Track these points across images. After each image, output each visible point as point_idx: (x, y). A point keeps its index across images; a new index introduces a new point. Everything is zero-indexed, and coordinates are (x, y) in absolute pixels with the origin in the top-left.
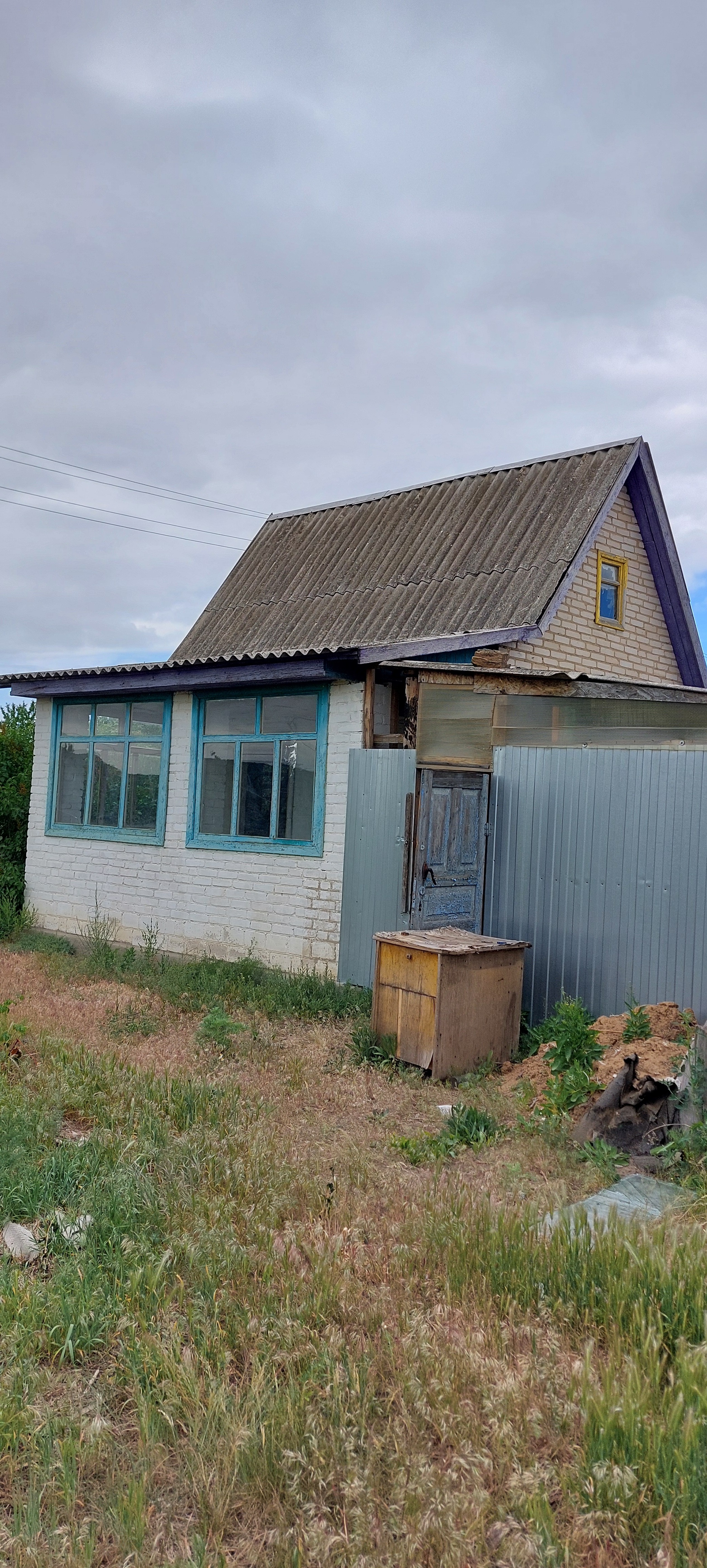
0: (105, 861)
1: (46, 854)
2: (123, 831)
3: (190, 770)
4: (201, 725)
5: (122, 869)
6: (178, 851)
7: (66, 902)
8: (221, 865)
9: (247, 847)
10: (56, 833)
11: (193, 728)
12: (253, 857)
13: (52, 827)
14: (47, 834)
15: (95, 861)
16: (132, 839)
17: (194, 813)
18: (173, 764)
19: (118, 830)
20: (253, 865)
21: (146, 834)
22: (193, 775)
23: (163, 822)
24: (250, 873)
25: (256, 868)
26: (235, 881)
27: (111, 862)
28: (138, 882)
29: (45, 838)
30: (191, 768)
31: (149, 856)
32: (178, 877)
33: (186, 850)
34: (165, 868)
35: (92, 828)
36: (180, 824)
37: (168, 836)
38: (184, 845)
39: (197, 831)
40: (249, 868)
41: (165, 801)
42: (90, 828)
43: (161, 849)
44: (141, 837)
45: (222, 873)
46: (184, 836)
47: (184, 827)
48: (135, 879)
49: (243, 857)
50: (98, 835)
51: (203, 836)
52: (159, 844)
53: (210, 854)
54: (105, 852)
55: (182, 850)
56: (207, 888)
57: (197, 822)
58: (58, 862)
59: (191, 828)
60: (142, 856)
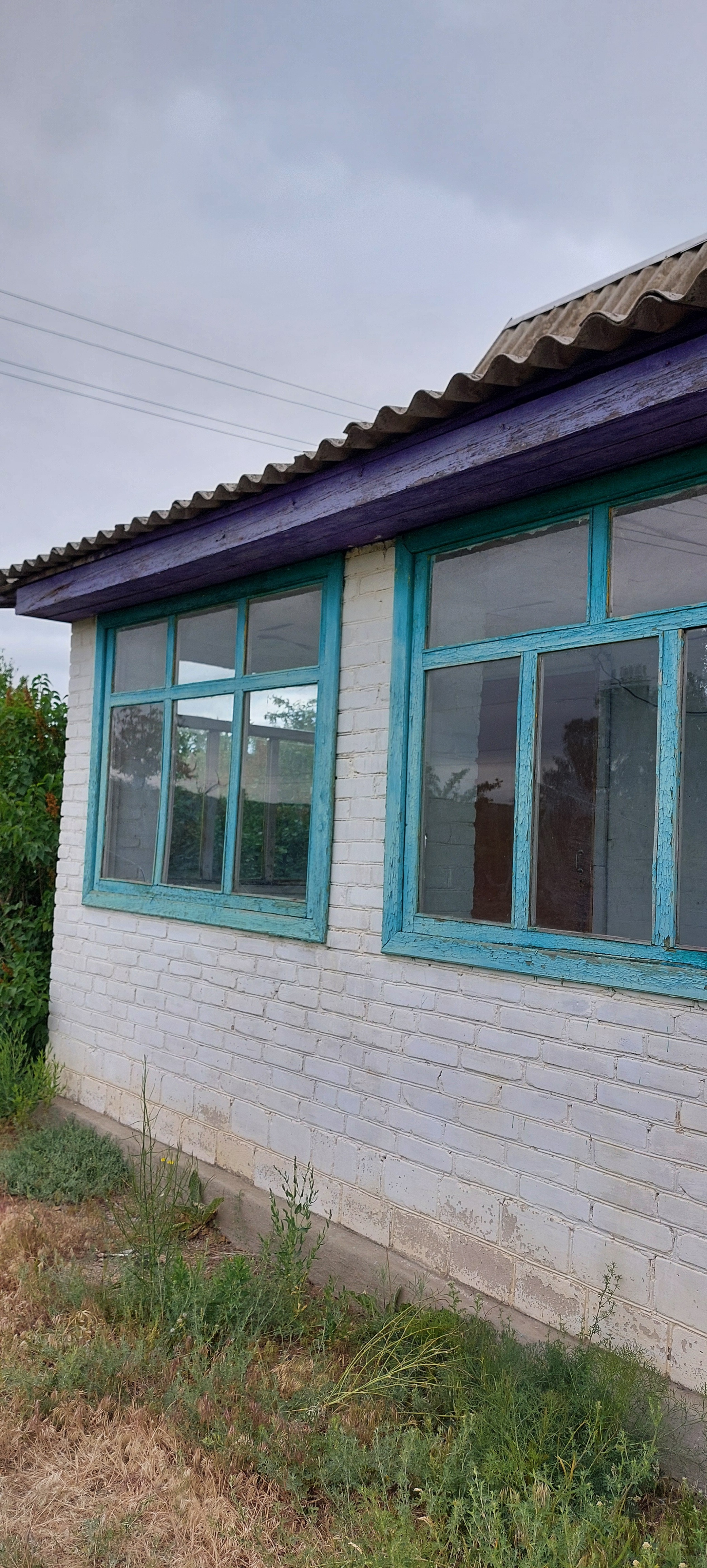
0: (194, 970)
1: (86, 943)
2: (232, 901)
3: (391, 747)
4: (419, 624)
5: (230, 993)
6: (361, 958)
7: (120, 1054)
8: (486, 1011)
9: (572, 967)
10: (102, 900)
11: (397, 633)
12: (595, 1001)
13: (96, 888)
14: (87, 902)
15: (176, 967)
16: (249, 920)
17: (402, 860)
18: (346, 734)
19: (223, 899)
20: (593, 1024)
21: (283, 911)
22: (399, 758)
23: (323, 880)
24: (584, 1046)
25: (605, 1036)
26: (531, 1065)
27: (207, 972)
28: (264, 1028)
29: (83, 909)
30: (391, 740)
31: (291, 965)
32: (363, 1030)
33: (382, 959)
34: (329, 1000)
35: (169, 891)
36: (366, 886)
37: (337, 917)
38: (376, 944)
39: (411, 907)
40: (578, 1029)
41: (327, 828)
42: (164, 890)
43: (320, 951)
44: (271, 918)
45: (488, 1036)
46: (377, 921)
47: (376, 897)
48: (259, 1021)
49: (559, 994)
50: (179, 908)
51: (429, 925)
52: (313, 937)
53: (451, 977)
54: (194, 947)
55: (371, 959)
56: (446, 1071)
57: (412, 884)
58: (104, 963)
59: (395, 899)
60: (274, 964)
